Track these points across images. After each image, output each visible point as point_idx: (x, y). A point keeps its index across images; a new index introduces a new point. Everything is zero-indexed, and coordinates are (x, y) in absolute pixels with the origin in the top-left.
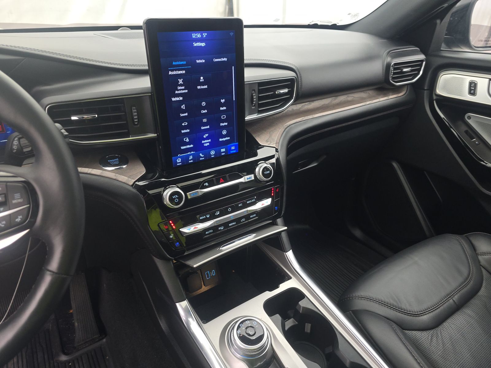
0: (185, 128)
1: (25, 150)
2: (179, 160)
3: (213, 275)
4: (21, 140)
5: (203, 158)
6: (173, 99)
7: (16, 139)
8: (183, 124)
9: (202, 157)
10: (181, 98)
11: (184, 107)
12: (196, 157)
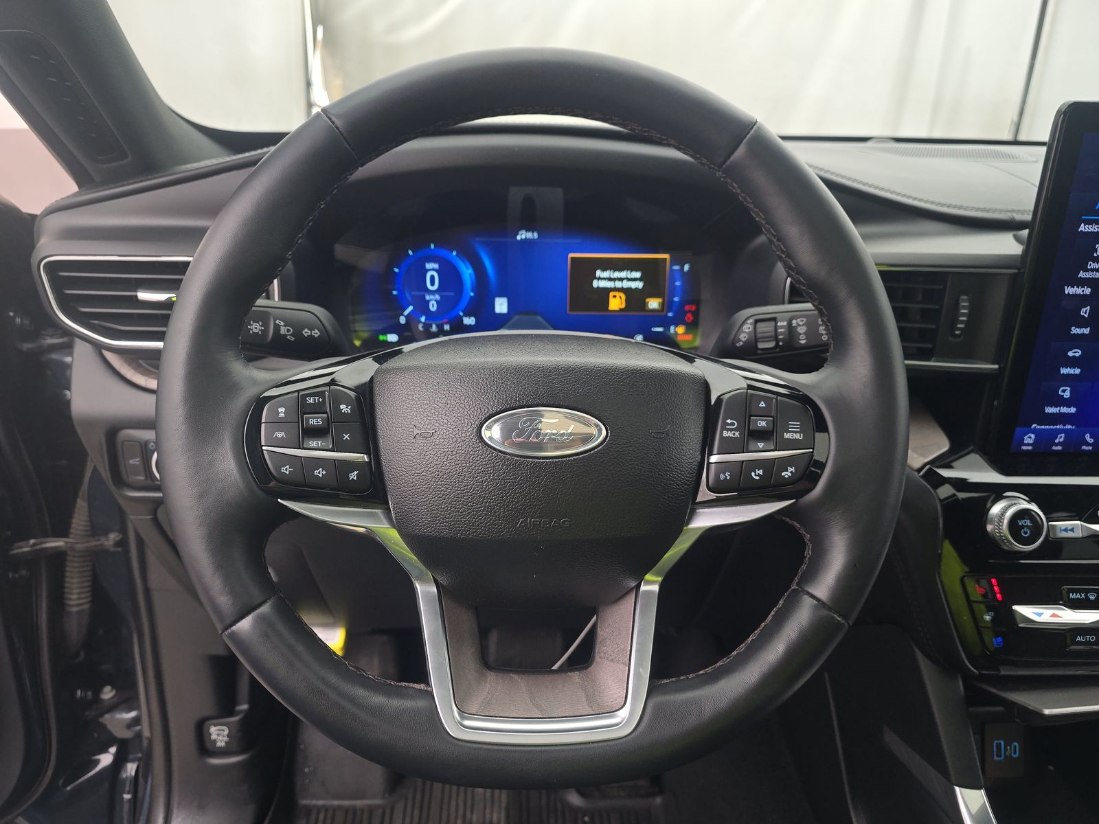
0: (1073, 362)
1: (761, 346)
2: (1030, 439)
3: (1013, 755)
4: (759, 325)
5: (1091, 448)
6: (1069, 290)
7: (751, 321)
8: (1070, 354)
9: (1088, 444)
10: (1088, 291)
11: (1086, 313)
12: (1074, 441)
